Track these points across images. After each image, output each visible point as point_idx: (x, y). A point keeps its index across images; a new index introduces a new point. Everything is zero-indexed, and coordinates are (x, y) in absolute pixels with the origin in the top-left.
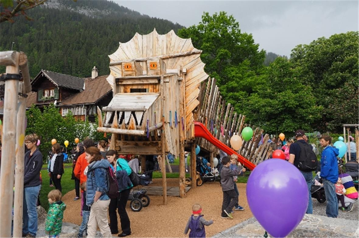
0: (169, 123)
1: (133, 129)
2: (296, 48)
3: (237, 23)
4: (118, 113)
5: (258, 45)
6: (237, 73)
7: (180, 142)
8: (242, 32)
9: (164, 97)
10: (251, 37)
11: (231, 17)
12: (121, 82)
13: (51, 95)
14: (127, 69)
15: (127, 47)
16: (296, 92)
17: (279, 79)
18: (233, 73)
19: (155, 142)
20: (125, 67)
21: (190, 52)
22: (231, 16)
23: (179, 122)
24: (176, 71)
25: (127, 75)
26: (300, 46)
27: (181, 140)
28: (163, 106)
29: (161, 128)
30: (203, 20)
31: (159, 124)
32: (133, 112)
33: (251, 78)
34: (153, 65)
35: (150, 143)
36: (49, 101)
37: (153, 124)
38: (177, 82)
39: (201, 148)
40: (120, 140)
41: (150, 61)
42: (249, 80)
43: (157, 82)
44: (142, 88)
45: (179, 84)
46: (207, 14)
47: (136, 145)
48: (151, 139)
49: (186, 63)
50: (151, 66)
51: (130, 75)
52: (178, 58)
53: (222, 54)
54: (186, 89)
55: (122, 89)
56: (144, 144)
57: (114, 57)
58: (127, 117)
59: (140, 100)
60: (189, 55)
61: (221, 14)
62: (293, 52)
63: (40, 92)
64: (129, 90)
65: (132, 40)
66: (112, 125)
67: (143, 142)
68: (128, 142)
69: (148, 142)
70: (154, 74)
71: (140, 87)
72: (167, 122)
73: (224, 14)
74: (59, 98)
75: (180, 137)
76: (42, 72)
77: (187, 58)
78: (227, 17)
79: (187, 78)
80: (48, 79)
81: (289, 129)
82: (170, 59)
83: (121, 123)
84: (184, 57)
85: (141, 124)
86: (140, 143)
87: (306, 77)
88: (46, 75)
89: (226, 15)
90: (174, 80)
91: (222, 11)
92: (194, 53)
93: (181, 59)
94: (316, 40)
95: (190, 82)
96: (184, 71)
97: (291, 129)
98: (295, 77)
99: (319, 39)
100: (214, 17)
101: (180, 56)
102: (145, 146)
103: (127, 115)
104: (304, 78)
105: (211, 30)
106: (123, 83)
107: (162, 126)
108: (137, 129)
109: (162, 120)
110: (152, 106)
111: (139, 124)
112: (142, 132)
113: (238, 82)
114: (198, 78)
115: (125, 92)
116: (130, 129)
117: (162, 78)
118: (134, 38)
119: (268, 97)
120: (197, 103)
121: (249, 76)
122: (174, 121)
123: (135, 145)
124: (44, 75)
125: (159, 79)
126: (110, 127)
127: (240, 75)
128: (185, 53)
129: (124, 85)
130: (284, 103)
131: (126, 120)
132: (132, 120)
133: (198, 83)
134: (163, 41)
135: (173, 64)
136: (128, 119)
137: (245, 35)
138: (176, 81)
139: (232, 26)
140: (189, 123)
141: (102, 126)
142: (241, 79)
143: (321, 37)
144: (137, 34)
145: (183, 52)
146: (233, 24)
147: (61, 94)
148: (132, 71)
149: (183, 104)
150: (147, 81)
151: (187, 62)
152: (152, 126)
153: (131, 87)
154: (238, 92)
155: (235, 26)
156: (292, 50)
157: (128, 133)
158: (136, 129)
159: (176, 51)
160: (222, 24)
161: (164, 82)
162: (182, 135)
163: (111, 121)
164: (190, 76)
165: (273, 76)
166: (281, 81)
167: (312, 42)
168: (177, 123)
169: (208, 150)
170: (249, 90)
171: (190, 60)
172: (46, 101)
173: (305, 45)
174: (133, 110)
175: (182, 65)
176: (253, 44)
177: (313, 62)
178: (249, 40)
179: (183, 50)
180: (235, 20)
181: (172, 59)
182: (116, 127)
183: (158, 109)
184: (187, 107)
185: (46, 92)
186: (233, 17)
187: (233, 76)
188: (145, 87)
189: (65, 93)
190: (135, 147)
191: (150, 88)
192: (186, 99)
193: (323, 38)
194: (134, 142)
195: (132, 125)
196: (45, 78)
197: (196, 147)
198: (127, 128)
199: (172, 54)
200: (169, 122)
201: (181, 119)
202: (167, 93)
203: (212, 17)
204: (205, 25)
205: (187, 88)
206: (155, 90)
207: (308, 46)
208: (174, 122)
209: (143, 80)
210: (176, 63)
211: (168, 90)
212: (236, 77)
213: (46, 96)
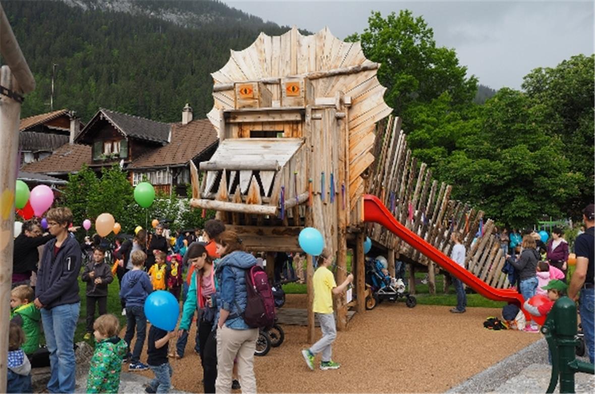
0: (320, 194)
1: (255, 203)
2: (531, 73)
3: (431, 30)
4: (228, 173)
5: (464, 70)
6: (428, 116)
7: (338, 229)
8: (437, 46)
9: (312, 147)
10: (452, 54)
11: (420, 20)
12: (235, 118)
13: (116, 152)
14: (246, 96)
15: (244, 58)
16: (534, 148)
17: (504, 126)
18: (423, 117)
19: (293, 228)
20: (241, 91)
21: (360, 66)
22: (420, 17)
23: (337, 194)
24: (333, 101)
25: (244, 107)
26: (539, 70)
27: (341, 226)
28: (309, 161)
29: (306, 203)
30: (372, 25)
31: (302, 196)
32: (256, 173)
33: (452, 123)
34: (293, 89)
35: (284, 231)
37: (291, 195)
38: (334, 121)
39: (373, 241)
40: (230, 223)
41: (287, 81)
42: (450, 127)
43: (299, 118)
44: (272, 130)
45: (338, 125)
46: (378, 15)
47: (260, 233)
48: (286, 223)
49: (351, 87)
50: (288, 89)
51: (250, 106)
52: (335, 78)
53: (402, 84)
54: (350, 134)
55: (235, 131)
56: (274, 232)
57: (220, 77)
58: (245, 181)
59: (266, 150)
60: (355, 72)
61: (401, 15)
62: (527, 82)
63: (97, 144)
64: (248, 133)
65: (253, 44)
66: (217, 195)
67: (272, 229)
68: (244, 227)
69: (282, 229)
70: (294, 104)
71: (267, 128)
72: (316, 193)
73: (407, 13)
74: (128, 156)
75: (339, 220)
76: (100, 113)
77: (352, 77)
78: (412, 19)
79: (354, 113)
80: (110, 124)
81: (522, 212)
82: (321, 80)
83: (233, 192)
84: (347, 76)
85: (269, 195)
86: (268, 230)
87: (549, 124)
88: (108, 118)
89: (411, 16)
90: (328, 118)
91: (404, 10)
92: (365, 69)
93: (342, 79)
94: (568, 59)
95: (358, 121)
96: (348, 101)
97: (526, 212)
98: (533, 121)
99: (573, 57)
100: (390, 21)
101: (341, 74)
102: (275, 235)
103: (245, 177)
104: (545, 125)
105: (384, 41)
106: (239, 120)
107: (308, 200)
108: (264, 203)
109: (308, 189)
110: (290, 161)
111: (266, 194)
112: (272, 209)
113: (429, 131)
114: (372, 114)
115: (241, 136)
116: (249, 203)
117: (309, 110)
118: (257, 41)
119: (484, 157)
120: (370, 159)
121: (449, 122)
122: (329, 191)
123: (257, 233)
124: (104, 118)
125: (303, 113)
126: (213, 199)
127: (435, 119)
128: (350, 68)
129: (240, 125)
130: (515, 166)
131: (243, 187)
132: (254, 188)
133: (371, 123)
134: (309, 47)
135: (328, 88)
136: (247, 184)
137: (443, 52)
138: (332, 118)
139: (422, 35)
140: (355, 195)
141: (199, 196)
142: (435, 125)
143: (578, 55)
144: (262, 36)
145: (346, 67)
146: (422, 32)
147: (132, 150)
148: (253, 98)
149: (345, 161)
150: (281, 117)
151: (354, 84)
152: (289, 198)
153: (251, 128)
154: (429, 147)
155: (424, 36)
156: (525, 78)
157: (247, 211)
158: (261, 202)
159: (333, 65)
160: (403, 33)
161: (312, 119)
162: (342, 218)
163: (215, 189)
164: (357, 110)
165: (494, 120)
166: (508, 129)
167: (561, 62)
168: (334, 195)
169: (385, 245)
170: (450, 146)
171: (357, 82)
172: (106, 161)
173: (548, 68)
174: (257, 168)
175: (344, 90)
176: (457, 66)
177: (563, 97)
178: (450, 59)
179: (346, 63)
180: (426, 25)
181: (325, 79)
182: (223, 199)
183: (301, 168)
184: (352, 166)
185: (108, 146)
186: (423, 18)
187: (423, 121)
188: (277, 128)
189: (137, 148)
190: (257, 238)
191: (287, 129)
192: (349, 152)
193: (581, 56)
194: (256, 228)
195: (254, 195)
196: (105, 121)
197: (365, 240)
198: (244, 202)
199: (325, 71)
200: (320, 192)
201: (340, 188)
202: (316, 140)
203: (387, 21)
204: (373, 33)
205: (353, 133)
206: (295, 134)
207: (552, 71)
208: (328, 193)
209: (274, 115)
210: (333, 86)
211: (318, 134)
212: (427, 122)
213: (106, 152)
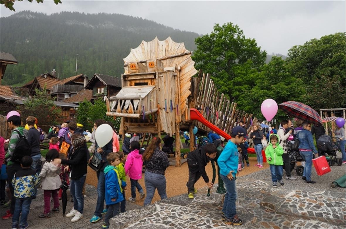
0: (165, 109)
1: (131, 113)
2: (292, 48)
3: (242, 31)
4: (121, 101)
5: (259, 49)
6: (242, 71)
8: (246, 38)
9: (159, 89)
10: (254, 41)
11: (237, 26)
12: (128, 78)
13: (102, 92)
14: (132, 68)
15: (136, 52)
16: (288, 84)
17: (274, 74)
18: (239, 71)
19: (152, 123)
20: (131, 66)
21: (183, 53)
22: (236, 25)
23: (175, 108)
24: (172, 68)
25: (132, 73)
26: (296, 47)
27: (177, 122)
28: (158, 96)
29: (157, 113)
30: (215, 30)
31: (154, 110)
32: (132, 101)
33: (253, 74)
34: (152, 64)
35: (149, 125)
36: (101, 96)
37: (148, 110)
38: (172, 77)
39: (198, 129)
40: (127, 122)
41: (149, 61)
42: (252, 75)
43: (153, 77)
44: (143, 82)
45: (175, 79)
46: (218, 25)
47: (139, 125)
48: (149, 121)
49: (180, 62)
50: (149, 65)
51: (135, 72)
52: (174, 58)
53: (229, 56)
54: (180, 83)
55: (128, 83)
56: (145, 125)
57: (127, 60)
58: (127, 104)
59: (139, 91)
60: (182, 55)
61: (228, 24)
62: (290, 52)
63: (94, 89)
64: (133, 84)
65: (140, 46)
66: (117, 110)
67: (143, 124)
68: (133, 123)
69: (148, 124)
70: (152, 71)
71: (141, 82)
72: (162, 108)
73: (231, 24)
74: (108, 94)
75: (176, 119)
76: (95, 75)
77: (180, 58)
78: (233, 26)
79: (181, 74)
80: (100, 80)
81: (282, 114)
82: (168, 60)
83: (123, 108)
84: (178, 58)
85: (137, 109)
86: (142, 124)
87: (300, 72)
88: (99, 78)
89: (232, 25)
90: (170, 75)
91: (229, 22)
92: (186, 54)
93: (176, 59)
94: (309, 41)
95: (184, 77)
96: (179, 68)
97: (284, 114)
98: (287, 71)
99: (311, 40)
100: (223, 26)
101: (176, 57)
102: (145, 126)
103: (128, 102)
104: (298, 72)
105: (221, 37)
106: (129, 79)
107: (158, 111)
108: (135, 113)
109: (157, 107)
110: (148, 95)
111: (135, 109)
112: (137, 115)
113: (242, 78)
114: (188, 74)
115: (131, 85)
116: (129, 113)
117: (157, 74)
118: (141, 44)
119: (265, 89)
120: (189, 93)
121: (252, 72)
122: (170, 107)
123: (138, 126)
124: (97, 77)
125: (155, 75)
126: (115, 112)
127: (245, 72)
128: (179, 54)
129: (130, 80)
130: (278, 93)
131: (126, 107)
132: (131, 107)
133: (189, 78)
134: (163, 45)
135: (171, 63)
136: (128, 105)
137: (249, 41)
138: (171, 76)
139: (238, 33)
140: (183, 109)
141: (110, 111)
142: (245, 75)
143: (313, 39)
144: (143, 42)
145: (178, 53)
146: (238, 32)
147: (110, 91)
148: (136, 69)
149: (179, 94)
150: (146, 77)
151: (181, 61)
152: (147, 111)
153: (135, 82)
154: (242, 85)
155: (240, 34)
156: (289, 51)
157: (128, 116)
158: (133, 113)
159: (173, 53)
160: (229, 33)
161: (159, 77)
162: (177, 118)
163: (116, 108)
164: (183, 72)
165: (269, 72)
166: (276, 75)
167: (305, 43)
168: (172, 108)
169: (205, 130)
170: (252, 84)
171: (183, 60)
172: (99, 96)
173: (300, 46)
174: (132, 99)
175: (177, 64)
176: (256, 46)
177: (307, 59)
178: (253, 43)
179: (178, 52)
180: (239, 29)
181: (170, 59)
182: (119, 112)
183: (154, 98)
184: (181, 96)
185: (99, 90)
186: (238, 25)
187: (239, 73)
188: (146, 81)
189: (112, 90)
190: (138, 128)
191: (149, 82)
192: (180, 91)
193: (315, 39)
194: (138, 124)
195: (131, 110)
196: (97, 79)
197: (194, 128)
198: (127, 113)
199: (170, 56)
200: (165, 108)
201: (176, 106)
202: (162, 85)
203: (222, 27)
204: (216, 33)
205: (182, 82)
206: (152, 83)
207: (302, 47)
208: (169, 108)
209: (143, 76)
210: (173, 62)
211: (163, 83)
212: (242, 74)
213: (99, 92)
